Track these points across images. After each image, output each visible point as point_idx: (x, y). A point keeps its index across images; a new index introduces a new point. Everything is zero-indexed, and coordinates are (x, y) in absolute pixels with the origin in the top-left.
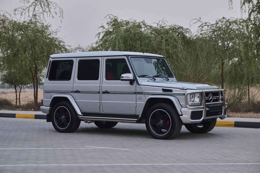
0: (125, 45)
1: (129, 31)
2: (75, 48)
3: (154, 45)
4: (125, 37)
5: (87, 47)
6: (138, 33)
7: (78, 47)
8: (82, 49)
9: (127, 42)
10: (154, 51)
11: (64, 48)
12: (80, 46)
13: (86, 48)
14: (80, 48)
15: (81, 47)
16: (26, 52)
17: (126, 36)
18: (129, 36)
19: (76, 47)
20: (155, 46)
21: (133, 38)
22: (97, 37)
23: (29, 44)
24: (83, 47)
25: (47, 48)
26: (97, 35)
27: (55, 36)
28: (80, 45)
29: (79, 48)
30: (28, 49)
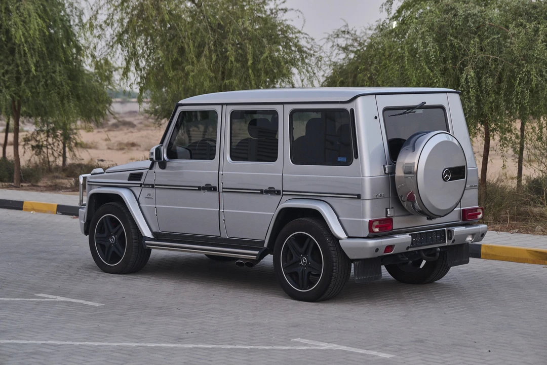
0: (440, 46)
1: (452, 9)
2: (336, 31)
3: (515, 48)
4: (441, 28)
5: (366, 29)
6: (474, 15)
7: (343, 29)
8: (353, 35)
9: (446, 38)
10: (513, 64)
11: (296, 45)
12: (347, 26)
13: (364, 30)
14: (348, 33)
15: (350, 29)
16: (203, 59)
17: (442, 23)
18: (452, 22)
19: (339, 30)
20: (515, 52)
21: (462, 29)
22: (384, 9)
23: (209, 38)
24: (354, 29)
25: (254, 48)
26: (384, 6)
27: (280, 4)
28: (349, 25)
29: (345, 31)
30: (206, 52)
